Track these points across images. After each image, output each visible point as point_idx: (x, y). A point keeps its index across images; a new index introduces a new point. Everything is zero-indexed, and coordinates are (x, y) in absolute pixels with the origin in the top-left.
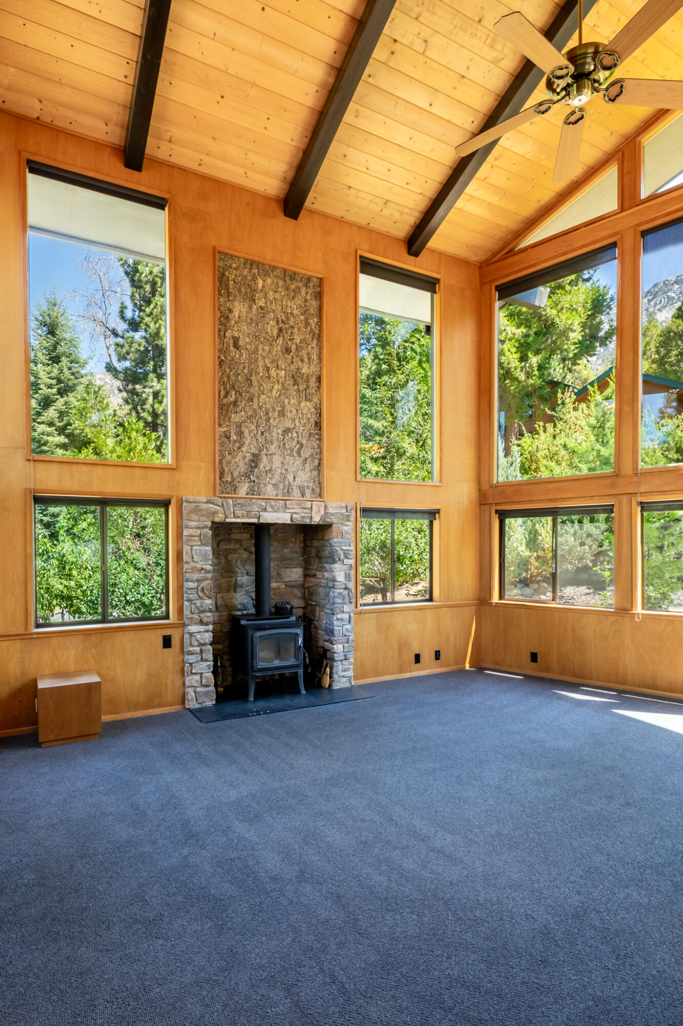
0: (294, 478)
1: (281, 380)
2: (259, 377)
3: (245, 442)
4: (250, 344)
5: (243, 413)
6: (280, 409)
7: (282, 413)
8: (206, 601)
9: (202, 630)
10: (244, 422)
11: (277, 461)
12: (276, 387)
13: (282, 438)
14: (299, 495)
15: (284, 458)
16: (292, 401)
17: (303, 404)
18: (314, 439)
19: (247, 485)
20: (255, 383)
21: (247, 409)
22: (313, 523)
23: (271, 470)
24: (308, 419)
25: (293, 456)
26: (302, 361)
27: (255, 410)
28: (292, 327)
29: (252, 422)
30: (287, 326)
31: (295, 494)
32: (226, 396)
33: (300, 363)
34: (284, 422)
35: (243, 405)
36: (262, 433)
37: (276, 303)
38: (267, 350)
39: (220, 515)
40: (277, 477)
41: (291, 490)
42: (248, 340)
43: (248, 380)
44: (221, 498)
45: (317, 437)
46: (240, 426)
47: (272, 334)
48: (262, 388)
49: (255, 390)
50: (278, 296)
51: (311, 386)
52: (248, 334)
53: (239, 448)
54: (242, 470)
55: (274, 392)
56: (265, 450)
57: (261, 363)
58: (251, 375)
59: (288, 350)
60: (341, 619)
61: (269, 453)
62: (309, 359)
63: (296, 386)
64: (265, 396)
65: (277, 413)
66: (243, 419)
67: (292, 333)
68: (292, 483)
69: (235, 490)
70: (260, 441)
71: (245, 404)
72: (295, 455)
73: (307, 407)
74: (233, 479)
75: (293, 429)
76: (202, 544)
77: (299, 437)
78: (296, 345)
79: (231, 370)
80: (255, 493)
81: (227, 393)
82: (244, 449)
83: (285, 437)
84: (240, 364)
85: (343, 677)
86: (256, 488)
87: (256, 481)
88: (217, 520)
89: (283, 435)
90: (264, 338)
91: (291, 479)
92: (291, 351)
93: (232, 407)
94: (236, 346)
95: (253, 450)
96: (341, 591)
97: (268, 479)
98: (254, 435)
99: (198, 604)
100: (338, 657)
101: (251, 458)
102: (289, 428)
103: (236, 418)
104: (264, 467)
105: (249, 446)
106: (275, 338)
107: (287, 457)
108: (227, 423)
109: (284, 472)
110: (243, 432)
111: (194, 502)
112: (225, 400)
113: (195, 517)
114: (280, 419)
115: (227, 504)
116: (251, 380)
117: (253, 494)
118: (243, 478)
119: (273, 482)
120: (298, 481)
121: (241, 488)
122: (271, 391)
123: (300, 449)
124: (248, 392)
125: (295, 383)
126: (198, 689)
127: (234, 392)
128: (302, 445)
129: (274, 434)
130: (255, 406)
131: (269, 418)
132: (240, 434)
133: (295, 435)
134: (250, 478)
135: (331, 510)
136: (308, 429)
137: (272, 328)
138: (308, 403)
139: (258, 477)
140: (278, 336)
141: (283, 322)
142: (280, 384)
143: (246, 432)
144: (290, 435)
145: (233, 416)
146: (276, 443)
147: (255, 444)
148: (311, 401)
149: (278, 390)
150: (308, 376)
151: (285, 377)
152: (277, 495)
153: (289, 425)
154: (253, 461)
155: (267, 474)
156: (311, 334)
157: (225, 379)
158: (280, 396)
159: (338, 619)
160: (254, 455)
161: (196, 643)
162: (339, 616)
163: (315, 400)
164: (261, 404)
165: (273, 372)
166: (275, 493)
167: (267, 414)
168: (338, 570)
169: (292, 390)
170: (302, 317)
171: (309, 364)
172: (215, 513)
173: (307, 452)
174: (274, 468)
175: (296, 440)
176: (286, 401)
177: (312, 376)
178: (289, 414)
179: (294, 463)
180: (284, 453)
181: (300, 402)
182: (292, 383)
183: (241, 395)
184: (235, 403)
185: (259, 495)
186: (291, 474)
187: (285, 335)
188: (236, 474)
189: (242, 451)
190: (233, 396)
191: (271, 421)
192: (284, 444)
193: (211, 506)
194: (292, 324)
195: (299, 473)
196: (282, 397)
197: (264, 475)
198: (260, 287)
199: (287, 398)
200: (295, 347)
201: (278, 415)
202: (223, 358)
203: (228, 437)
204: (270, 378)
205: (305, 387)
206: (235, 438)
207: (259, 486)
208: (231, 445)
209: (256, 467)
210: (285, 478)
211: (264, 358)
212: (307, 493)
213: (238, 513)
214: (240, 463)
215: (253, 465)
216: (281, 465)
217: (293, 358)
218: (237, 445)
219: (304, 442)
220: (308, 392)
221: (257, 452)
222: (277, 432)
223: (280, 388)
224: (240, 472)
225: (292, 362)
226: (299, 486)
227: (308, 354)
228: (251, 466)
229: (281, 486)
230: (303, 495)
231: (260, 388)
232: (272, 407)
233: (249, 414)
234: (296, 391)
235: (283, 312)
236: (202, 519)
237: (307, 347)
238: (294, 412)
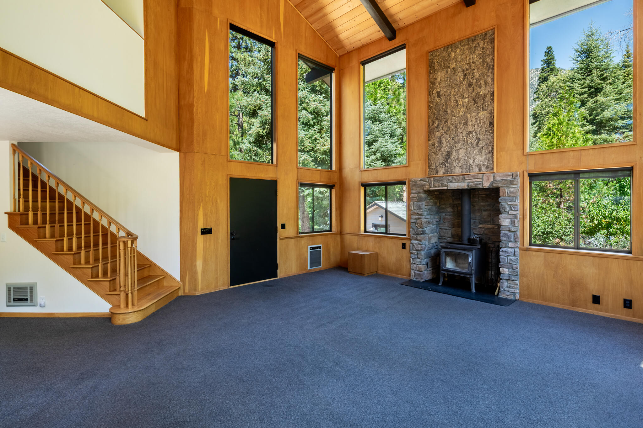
0: (474, 161)
1: (465, 105)
2: (451, 107)
3: (442, 146)
4: (446, 91)
5: (442, 131)
6: (464, 121)
7: (466, 124)
8: (419, 229)
9: (417, 243)
10: (443, 135)
11: (462, 152)
12: (462, 110)
13: (465, 138)
14: (477, 170)
15: (467, 150)
16: (473, 114)
17: (481, 114)
18: (489, 134)
19: (444, 169)
20: (449, 112)
21: (444, 127)
22: (484, 187)
23: (458, 158)
24: (485, 122)
25: (473, 147)
26: (480, 87)
27: (449, 128)
28: (474, 70)
29: (447, 134)
30: (469, 71)
31: (474, 170)
32: (433, 125)
33: (479, 89)
34: (467, 129)
35: (442, 126)
36: (453, 139)
37: (463, 61)
38: (457, 90)
39: (427, 186)
40: (462, 162)
41: (471, 168)
42: (445, 90)
43: (446, 112)
44: (428, 177)
45: (491, 132)
46: (440, 138)
47: (460, 80)
48: (453, 114)
49: (448, 117)
50: (464, 56)
51: (487, 100)
52: (446, 86)
53: (440, 150)
54: (441, 161)
55: (461, 113)
56: (454, 148)
57: (453, 99)
58: (447, 108)
59: (470, 85)
60: (505, 251)
61: (457, 149)
62: (486, 84)
63: (476, 105)
64: (455, 117)
65: (462, 125)
66: (442, 134)
67: (473, 74)
68: (472, 164)
69: (437, 173)
70: (451, 143)
71: (443, 125)
72: (474, 146)
73: (483, 115)
74: (436, 167)
75: (473, 131)
76: (418, 201)
77: (477, 135)
78: (476, 79)
79: (436, 110)
80: (449, 173)
81: (434, 122)
82: (442, 150)
83: (467, 137)
84: (441, 105)
85: (508, 291)
86: (449, 170)
87: (449, 166)
88: (425, 189)
89: (466, 137)
90: (455, 84)
91: (471, 161)
92: (472, 84)
93: (436, 129)
94: (439, 96)
95: (448, 149)
96: (507, 232)
97: (456, 164)
98: (448, 141)
99: (415, 230)
100: (503, 276)
101: (446, 153)
102: (471, 132)
103: (438, 134)
104: (454, 158)
105: (445, 147)
106: (462, 81)
107: (469, 150)
108: (433, 138)
109: (466, 158)
110: (442, 141)
111: (414, 181)
112: (432, 127)
113: (415, 188)
114: (464, 128)
115: (430, 180)
116: (447, 111)
117: (447, 174)
118: (441, 165)
119: (460, 165)
120: (477, 162)
121: (440, 171)
122: (459, 113)
123: (478, 142)
124: (445, 118)
125: (475, 102)
126: (416, 272)
127: (437, 121)
128: (479, 140)
129: (460, 137)
130: (449, 124)
131: (458, 129)
132: (440, 142)
133: (474, 134)
134: (445, 165)
135: (498, 178)
136: (484, 128)
137: (460, 76)
138: (485, 113)
139: (450, 164)
140: (464, 79)
141: (467, 70)
142: (465, 107)
143: (444, 140)
144: (471, 135)
145: (436, 134)
146: (461, 142)
147: (449, 146)
148: (486, 110)
149: (463, 111)
150: (485, 95)
151: (468, 101)
152: (462, 172)
153: (471, 129)
154: (447, 155)
155: (456, 161)
156: (487, 68)
157: (433, 116)
158: (464, 114)
159: (503, 251)
160: (448, 152)
161: (415, 249)
162: (504, 249)
163: (490, 108)
164: (452, 122)
165: (460, 102)
166: (460, 171)
167: (456, 127)
168: (504, 218)
169: (473, 108)
170: (481, 60)
171: (486, 87)
172: (424, 185)
173: (481, 144)
174: (460, 157)
175: (475, 137)
176: (469, 116)
177: (488, 94)
178: (471, 123)
179: (473, 152)
180: (467, 147)
181: (478, 114)
182: (472, 103)
183: (441, 121)
184: (438, 127)
185: (451, 173)
186: (472, 159)
187: (468, 77)
188: (438, 163)
189: (441, 151)
190: (437, 123)
191: (459, 130)
192: (467, 142)
193: (422, 182)
194: (473, 68)
195: (478, 157)
196: (466, 114)
197: (454, 162)
198: (452, 57)
199: (470, 113)
200: (475, 81)
201: (463, 126)
202: (432, 105)
203: (433, 145)
204: (458, 106)
205: (482, 102)
206: (437, 145)
207: (451, 169)
208: (435, 150)
209: (449, 158)
210: (467, 161)
211: (454, 96)
212: (483, 169)
213: (436, 185)
214: (440, 158)
215: (447, 157)
216: (465, 155)
217: (474, 88)
218: (438, 148)
219: (481, 137)
220: (485, 105)
221: (450, 150)
222: (462, 135)
223: (464, 109)
224: (440, 163)
225: (473, 91)
226: (477, 165)
227: (485, 81)
228: (446, 158)
229: (465, 167)
230: (480, 170)
231: (452, 114)
232: (460, 122)
233: (445, 130)
234: (475, 108)
235: (467, 64)
236: (418, 189)
237: (484, 77)
238: (474, 120)
